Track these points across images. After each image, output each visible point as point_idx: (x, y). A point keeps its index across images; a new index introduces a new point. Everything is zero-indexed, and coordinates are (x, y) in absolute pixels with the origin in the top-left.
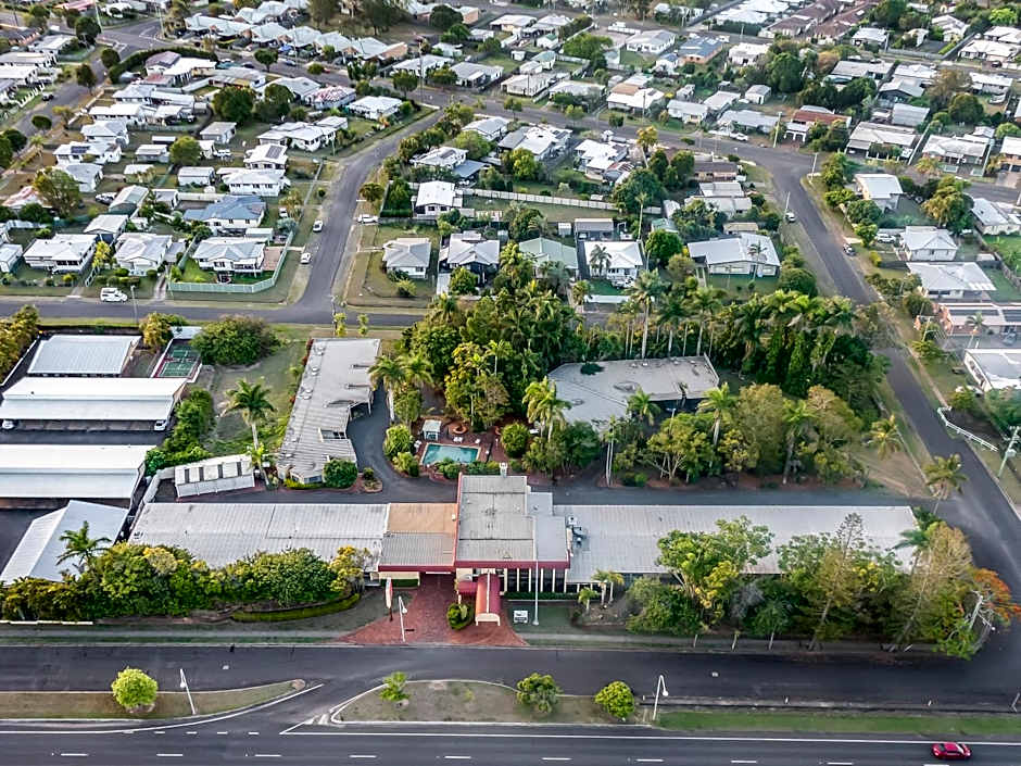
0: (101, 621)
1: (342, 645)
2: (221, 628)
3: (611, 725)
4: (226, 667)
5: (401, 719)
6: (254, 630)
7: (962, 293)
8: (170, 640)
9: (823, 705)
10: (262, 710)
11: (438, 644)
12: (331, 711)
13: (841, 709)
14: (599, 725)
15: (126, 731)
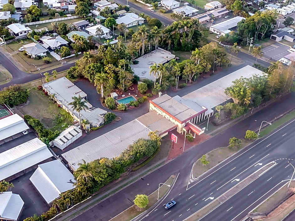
0: (94, 195)
1: (169, 161)
2: (132, 175)
3: (252, 143)
4: (148, 184)
5: (210, 169)
6: (141, 171)
7: (192, 14)
8: (121, 187)
9: (281, 115)
10: (173, 188)
11: (192, 147)
12: (190, 177)
13: (285, 115)
14: (250, 144)
15: (147, 216)
